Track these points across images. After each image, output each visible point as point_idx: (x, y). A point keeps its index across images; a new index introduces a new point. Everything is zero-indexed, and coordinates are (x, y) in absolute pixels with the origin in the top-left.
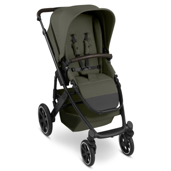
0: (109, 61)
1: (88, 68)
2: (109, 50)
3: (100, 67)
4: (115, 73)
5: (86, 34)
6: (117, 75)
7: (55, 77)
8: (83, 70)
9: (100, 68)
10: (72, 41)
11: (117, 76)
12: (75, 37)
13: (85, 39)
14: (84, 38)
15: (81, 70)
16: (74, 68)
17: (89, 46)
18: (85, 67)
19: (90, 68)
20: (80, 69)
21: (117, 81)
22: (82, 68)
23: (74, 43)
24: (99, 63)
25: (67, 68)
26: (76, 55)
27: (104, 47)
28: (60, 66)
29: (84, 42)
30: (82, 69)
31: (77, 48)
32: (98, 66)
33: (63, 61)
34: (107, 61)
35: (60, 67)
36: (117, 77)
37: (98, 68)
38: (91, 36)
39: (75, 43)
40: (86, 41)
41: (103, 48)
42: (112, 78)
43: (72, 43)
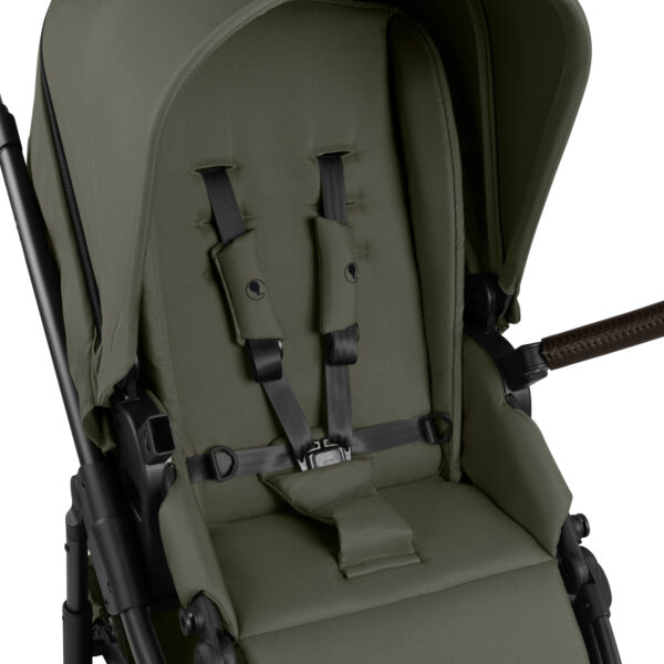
0: (517, 394)
1: (343, 443)
2: (520, 299)
3: (444, 427)
4: (568, 497)
5: (332, 161)
6: (581, 519)
8: (303, 466)
9: (442, 438)
10: (213, 223)
11: (581, 525)
12: (238, 187)
13: (321, 208)
14: (316, 196)
15: (288, 464)
16: (225, 450)
17: (352, 269)
18: (319, 434)
19: (358, 445)
20: (281, 458)
21: (582, 571)
22: (297, 445)
23: (231, 241)
24: (431, 393)
25: (154, 470)
26: (241, 342)
27: (473, 269)
28: (107, 446)
29: (312, 225)
30: (295, 455)
31: (254, 286)
32: (422, 422)
33: (126, 406)
34: (498, 391)
35: (105, 449)
36: (586, 532)
37: (425, 438)
38: (371, 176)
39: (236, 244)
40: (328, 227)
41: (468, 277)
42: (543, 547)
43: (212, 239)
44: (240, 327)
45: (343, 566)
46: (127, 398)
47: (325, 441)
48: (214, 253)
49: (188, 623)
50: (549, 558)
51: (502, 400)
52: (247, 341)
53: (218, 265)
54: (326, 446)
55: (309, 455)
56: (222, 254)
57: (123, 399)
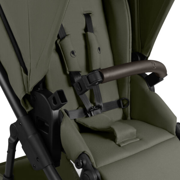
5: (88, 16)
7: (9, 139)
8: (89, 115)
9: (124, 106)
13: (86, 30)
15: (84, 115)
17: (99, 49)
18: (93, 105)
20: (80, 114)
22: (87, 109)
23: (63, 38)
24: (119, 92)
25: (55, 113)
26: (68, 73)
28: (30, 108)
30: (87, 112)
31: (73, 53)
32: (118, 101)
33: (39, 92)
34: (146, 87)
37: (120, 107)
39: (66, 39)
42: (171, 133)
44: (68, 67)
45: (117, 143)
46: (39, 89)
47: (94, 107)
48: (58, 42)
49: (81, 163)
50: (174, 136)
51: (148, 90)
52: (70, 72)
53: (60, 46)
54: (95, 108)
55: (91, 111)
56: (60, 42)
57: (38, 89)
